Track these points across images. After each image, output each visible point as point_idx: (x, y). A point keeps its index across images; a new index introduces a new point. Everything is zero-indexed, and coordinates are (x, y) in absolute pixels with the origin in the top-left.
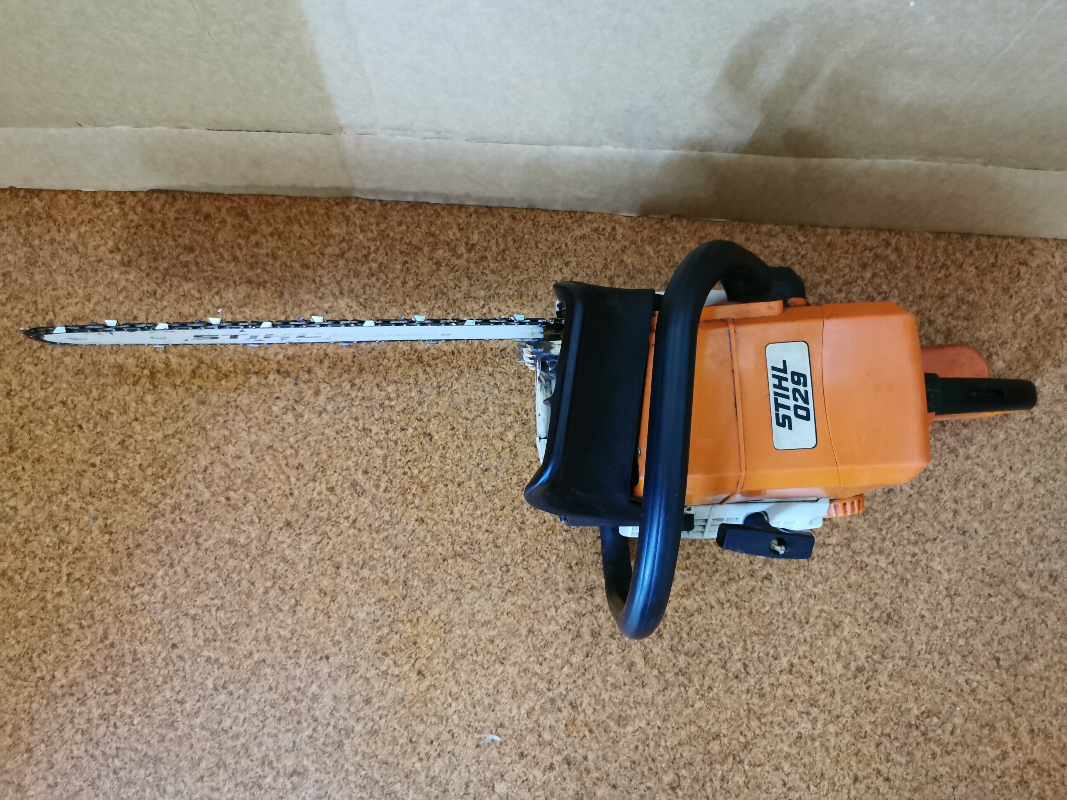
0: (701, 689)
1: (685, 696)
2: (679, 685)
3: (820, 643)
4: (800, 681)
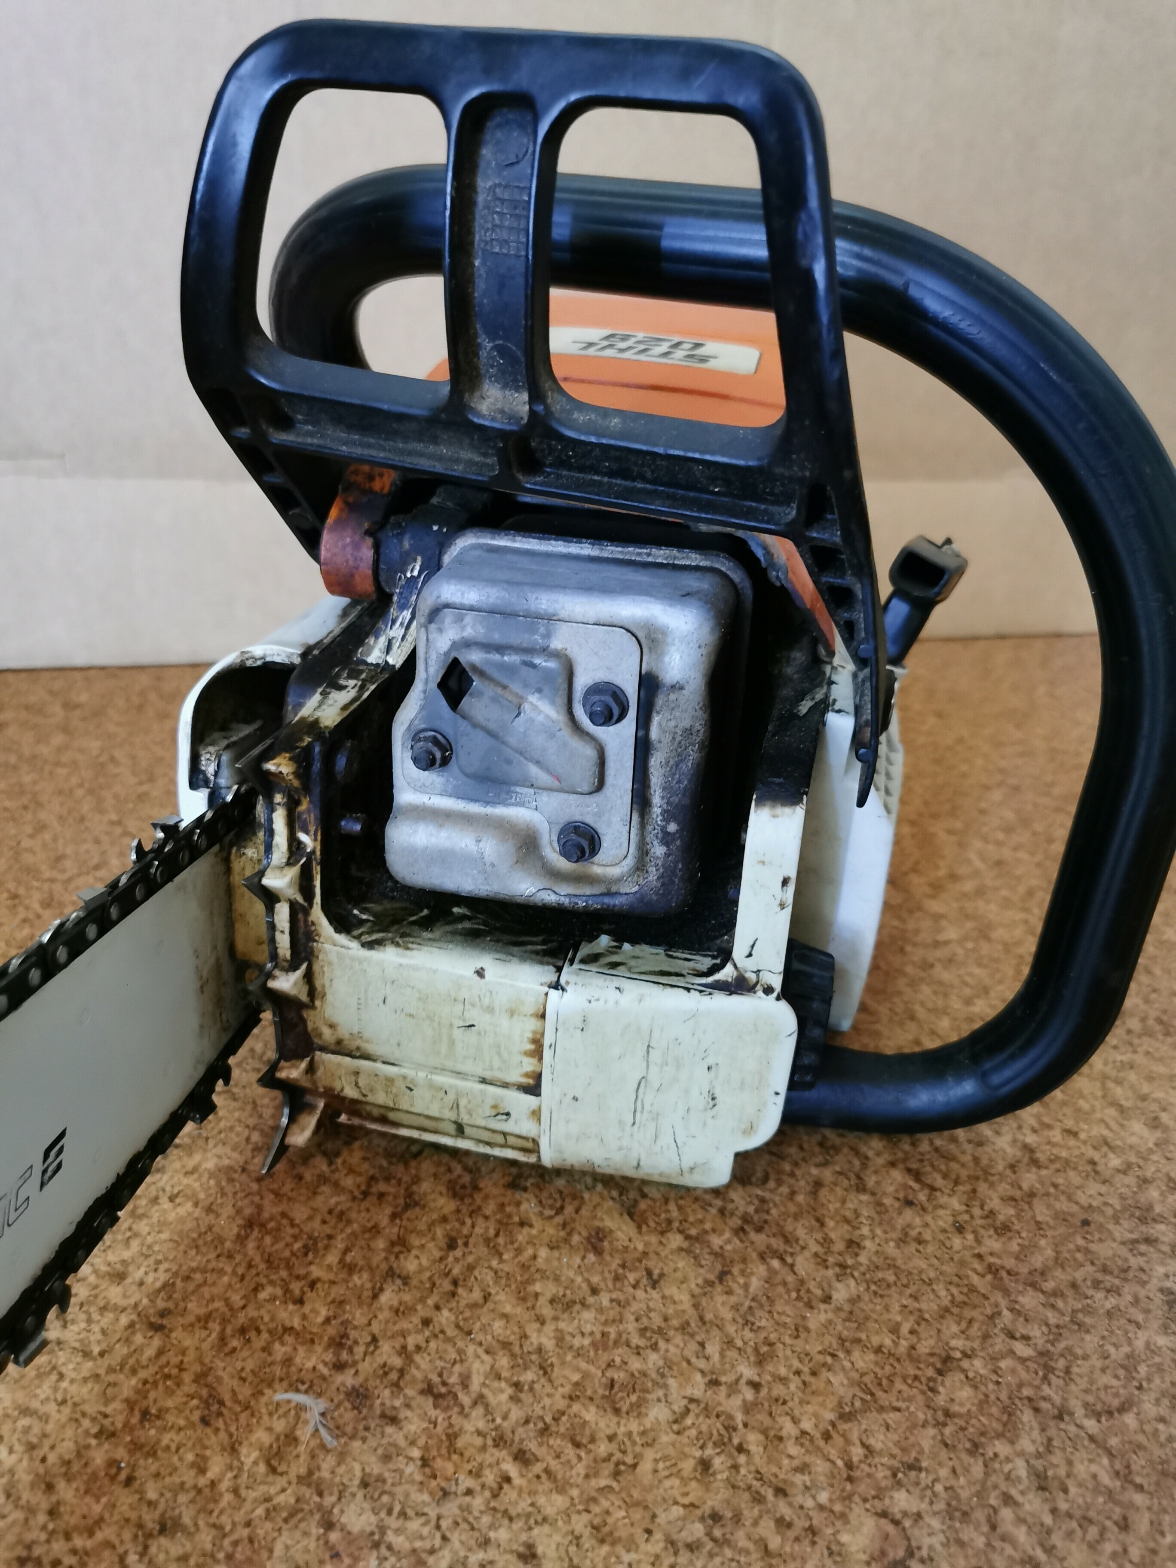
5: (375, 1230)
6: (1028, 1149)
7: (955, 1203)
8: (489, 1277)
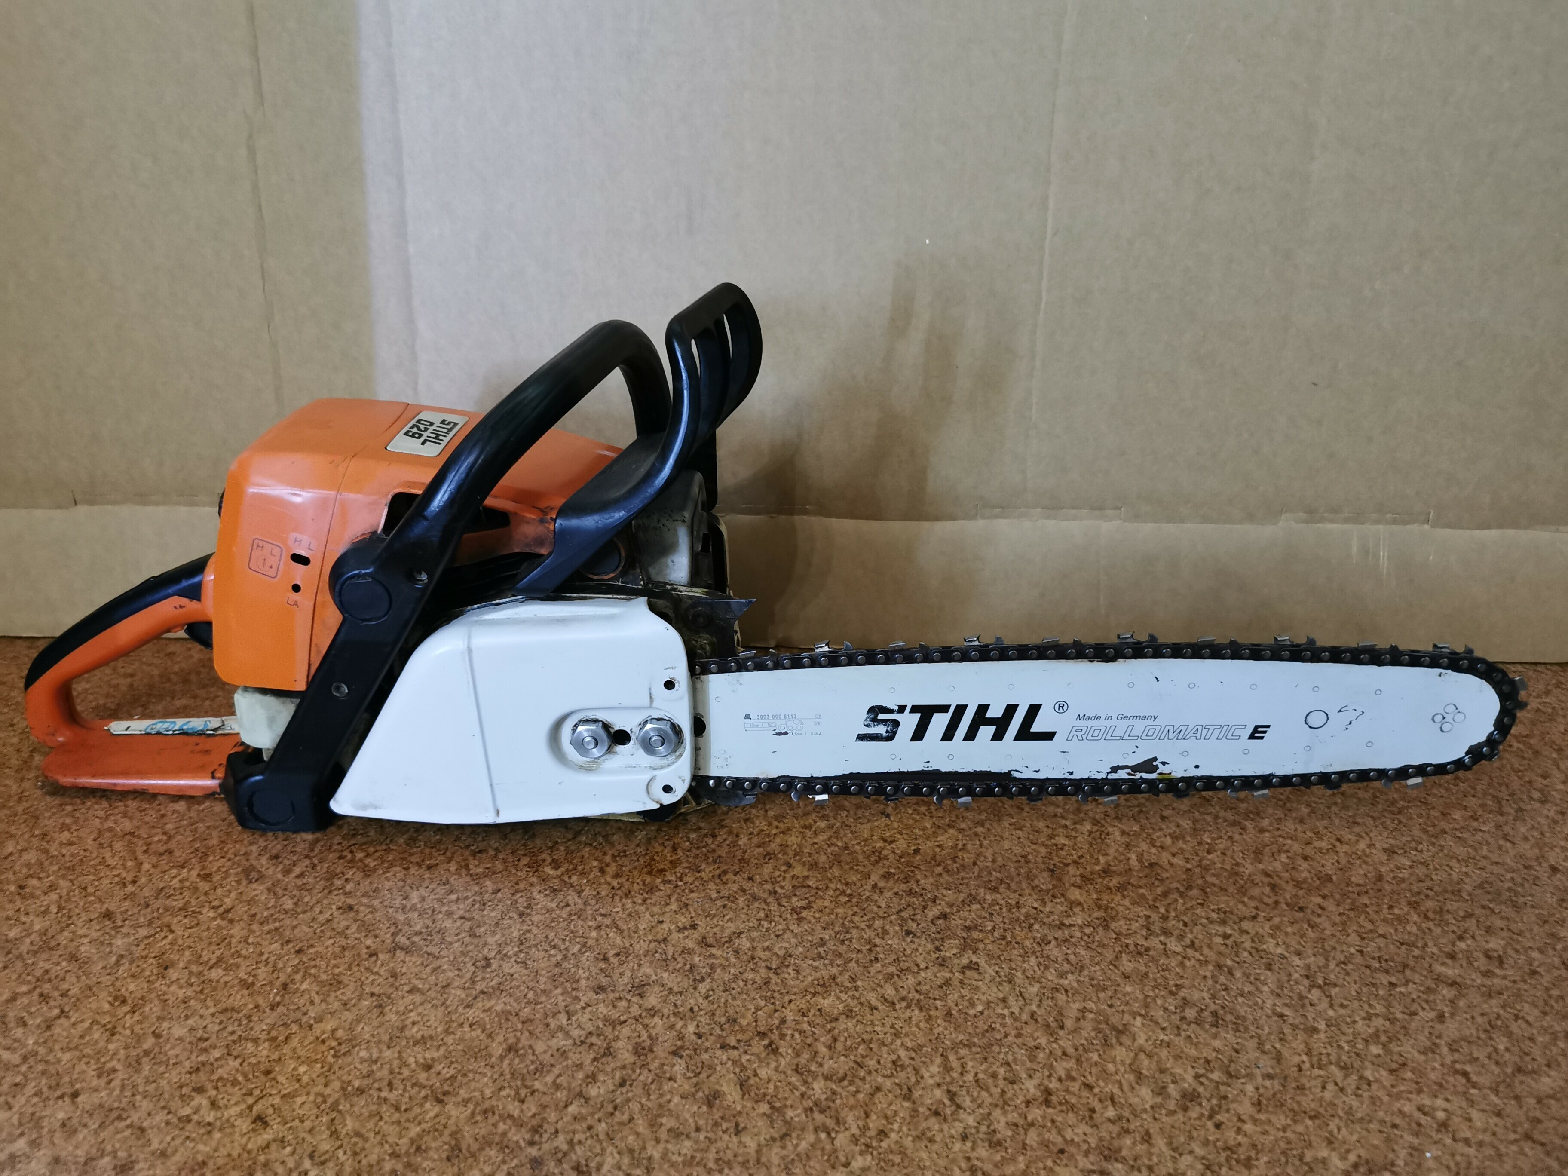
0: (863, 1134)
1: (828, 1147)
2: (816, 1130)
3: (1095, 1057)
4: (1071, 1118)
5: (580, 1066)
6: (1048, 1092)
7: (971, 1121)
8: (637, 1108)
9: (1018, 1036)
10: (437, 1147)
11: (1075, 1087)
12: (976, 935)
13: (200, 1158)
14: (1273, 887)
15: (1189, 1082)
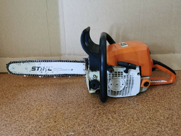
0: (128, 122)
1: (124, 124)
2: (122, 122)
3: (155, 114)
4: (153, 120)
5: (92, 115)
6: (150, 118)
7: (141, 121)
8: (100, 120)
9: (145, 112)
10: (77, 124)
11: (153, 117)
12: (138, 101)
13: (49, 126)
14: (174, 95)
15: (167, 116)
